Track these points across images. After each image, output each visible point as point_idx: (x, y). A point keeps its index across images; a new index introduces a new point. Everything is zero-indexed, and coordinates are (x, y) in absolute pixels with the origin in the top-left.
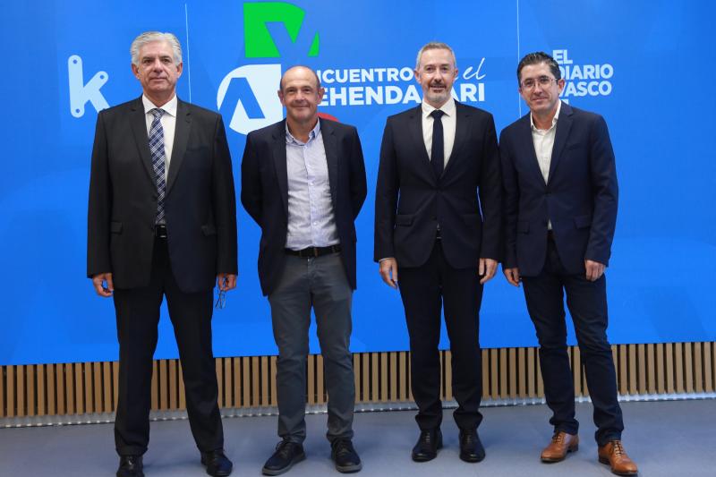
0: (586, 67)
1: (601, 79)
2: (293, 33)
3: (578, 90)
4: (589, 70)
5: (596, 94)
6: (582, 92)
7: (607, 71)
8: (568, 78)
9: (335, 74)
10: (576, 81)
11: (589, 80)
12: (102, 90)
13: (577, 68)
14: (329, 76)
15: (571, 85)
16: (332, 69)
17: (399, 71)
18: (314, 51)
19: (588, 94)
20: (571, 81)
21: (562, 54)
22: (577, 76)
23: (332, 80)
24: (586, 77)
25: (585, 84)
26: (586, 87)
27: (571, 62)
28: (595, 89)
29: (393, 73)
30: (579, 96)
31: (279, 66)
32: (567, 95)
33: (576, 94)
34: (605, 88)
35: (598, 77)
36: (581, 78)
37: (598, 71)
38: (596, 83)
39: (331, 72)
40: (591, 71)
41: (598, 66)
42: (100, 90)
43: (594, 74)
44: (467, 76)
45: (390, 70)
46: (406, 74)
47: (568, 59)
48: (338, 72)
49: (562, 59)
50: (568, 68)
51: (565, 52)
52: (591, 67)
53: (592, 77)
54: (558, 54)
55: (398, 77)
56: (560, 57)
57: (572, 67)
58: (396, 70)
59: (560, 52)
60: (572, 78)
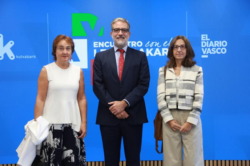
0: (215, 42)
1: (222, 47)
2: (92, 26)
3: (212, 51)
4: (217, 43)
5: (219, 53)
6: (214, 52)
7: (224, 44)
8: (208, 46)
9: (109, 43)
10: (211, 48)
11: (217, 47)
12: (11, 49)
13: (211, 42)
14: (107, 44)
15: (209, 49)
16: (108, 41)
17: (137, 42)
18: (101, 34)
19: (216, 53)
20: (209, 47)
21: (205, 36)
22: (212, 45)
23: (108, 46)
24: (215, 46)
25: (215, 49)
26: (215, 50)
27: (209, 40)
28: (219, 51)
29: (134, 43)
30: (212, 54)
31: (86, 40)
32: (207, 53)
33: (211, 53)
34: (224, 51)
35: (220, 46)
36: (213, 46)
37: (221, 43)
38: (220, 49)
39: (108, 43)
40: (218, 43)
41: (220, 42)
42: (10, 48)
43: (219, 45)
44: (165, 45)
45: (132, 42)
46: (140, 44)
47: (208, 38)
48: (111, 43)
49: (205, 38)
50: (208, 42)
51: (207, 35)
52: (218, 42)
53: (218, 46)
54: (204, 36)
55: (136, 45)
56: (205, 37)
57: (209, 42)
58: (135, 42)
59: (205, 35)
60: (210, 46)
